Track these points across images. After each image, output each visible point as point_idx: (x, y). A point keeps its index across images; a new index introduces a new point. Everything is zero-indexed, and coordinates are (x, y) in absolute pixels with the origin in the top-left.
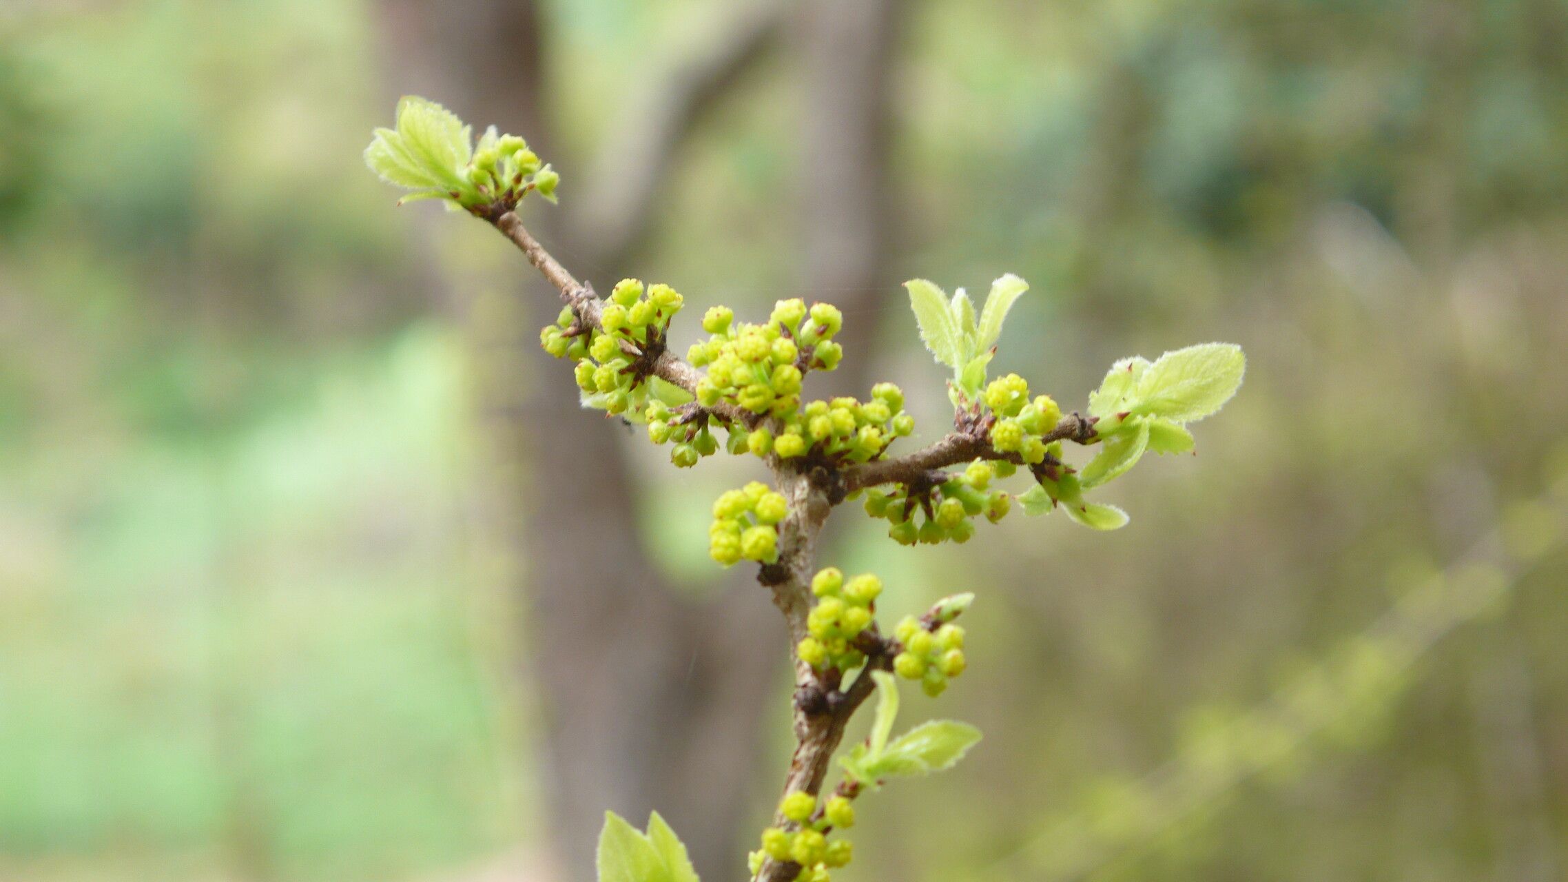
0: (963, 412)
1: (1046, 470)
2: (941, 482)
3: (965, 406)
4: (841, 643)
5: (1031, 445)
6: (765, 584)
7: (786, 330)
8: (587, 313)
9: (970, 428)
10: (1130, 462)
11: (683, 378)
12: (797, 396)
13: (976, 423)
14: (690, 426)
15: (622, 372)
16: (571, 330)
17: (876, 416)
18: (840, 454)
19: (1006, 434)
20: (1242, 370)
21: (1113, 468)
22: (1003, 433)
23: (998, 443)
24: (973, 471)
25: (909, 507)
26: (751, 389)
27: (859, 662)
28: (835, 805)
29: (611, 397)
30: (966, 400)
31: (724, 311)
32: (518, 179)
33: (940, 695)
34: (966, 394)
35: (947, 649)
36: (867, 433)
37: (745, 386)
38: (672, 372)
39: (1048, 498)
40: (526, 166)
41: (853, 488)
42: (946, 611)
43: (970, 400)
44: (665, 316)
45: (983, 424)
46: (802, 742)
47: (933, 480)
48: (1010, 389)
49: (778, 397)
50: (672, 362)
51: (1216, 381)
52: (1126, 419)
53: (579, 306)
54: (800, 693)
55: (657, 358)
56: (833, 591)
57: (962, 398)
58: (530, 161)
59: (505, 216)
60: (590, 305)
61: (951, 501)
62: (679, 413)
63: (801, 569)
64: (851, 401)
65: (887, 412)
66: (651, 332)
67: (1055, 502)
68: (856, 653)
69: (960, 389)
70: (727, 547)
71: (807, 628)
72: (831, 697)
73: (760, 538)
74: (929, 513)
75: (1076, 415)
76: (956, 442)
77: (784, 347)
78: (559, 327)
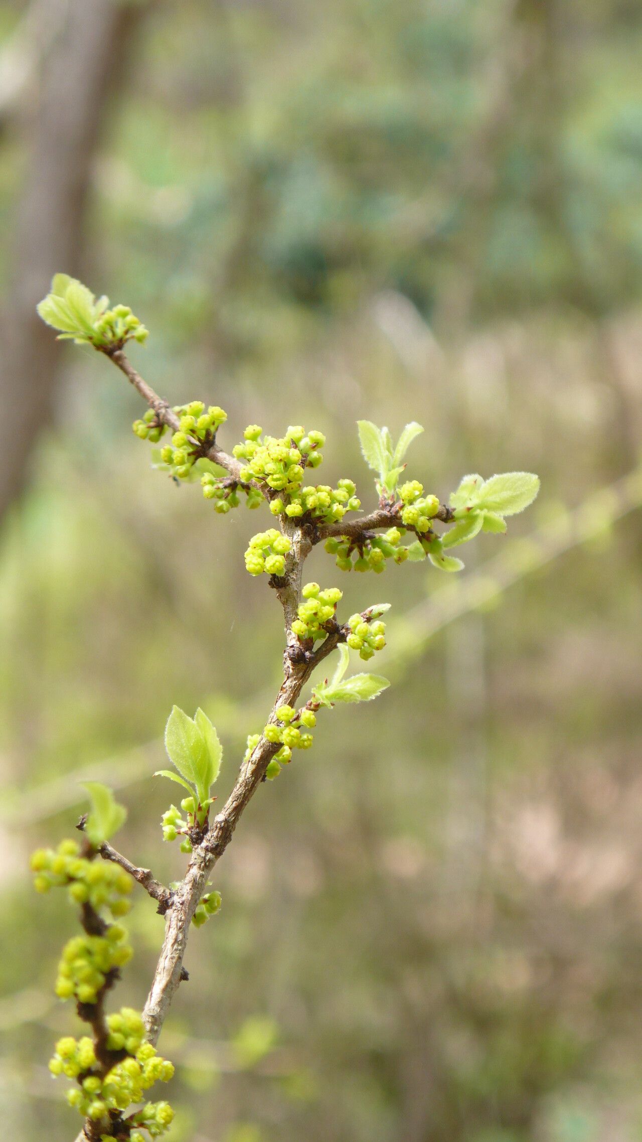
0: (385, 499)
1: (426, 537)
2: (371, 538)
3: (386, 496)
4: (316, 624)
5: (422, 522)
6: (273, 587)
7: (294, 444)
8: (164, 416)
9: (388, 508)
10: (472, 536)
11: (225, 462)
12: (300, 482)
13: (392, 506)
14: (227, 490)
15: (189, 454)
16: (152, 424)
17: (342, 499)
18: (320, 518)
19: (411, 515)
20: (537, 489)
21: (462, 538)
22: (408, 514)
23: (406, 519)
24: (391, 534)
25: (350, 550)
26: (275, 476)
27: (324, 637)
28: (307, 715)
29: (181, 468)
30: (387, 492)
31: (258, 428)
32: (126, 332)
33: (370, 659)
34: (387, 489)
35: (376, 635)
36: (336, 507)
37: (272, 474)
38: (218, 457)
39: (423, 550)
40: (133, 325)
41: (324, 536)
42: (374, 613)
43: (389, 492)
44: (216, 424)
45: (396, 507)
46: (288, 678)
47: (367, 536)
48: (415, 489)
49: (290, 482)
50: (218, 452)
51: (522, 494)
52: (470, 511)
53: (160, 411)
54: (291, 651)
55: (210, 447)
56: (314, 596)
57: (384, 490)
58: (135, 323)
59: (117, 353)
60: (166, 411)
61: (377, 550)
62: (221, 482)
63: (294, 580)
64: (328, 488)
65: (347, 496)
66: (208, 433)
67: (427, 553)
68: (323, 630)
69: (383, 485)
70: (256, 565)
71: (297, 614)
72: (307, 654)
73: (276, 561)
74: (361, 554)
75: (444, 506)
76: (380, 516)
77: (295, 455)
78: (144, 422)
